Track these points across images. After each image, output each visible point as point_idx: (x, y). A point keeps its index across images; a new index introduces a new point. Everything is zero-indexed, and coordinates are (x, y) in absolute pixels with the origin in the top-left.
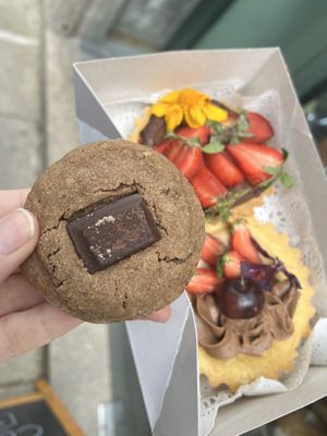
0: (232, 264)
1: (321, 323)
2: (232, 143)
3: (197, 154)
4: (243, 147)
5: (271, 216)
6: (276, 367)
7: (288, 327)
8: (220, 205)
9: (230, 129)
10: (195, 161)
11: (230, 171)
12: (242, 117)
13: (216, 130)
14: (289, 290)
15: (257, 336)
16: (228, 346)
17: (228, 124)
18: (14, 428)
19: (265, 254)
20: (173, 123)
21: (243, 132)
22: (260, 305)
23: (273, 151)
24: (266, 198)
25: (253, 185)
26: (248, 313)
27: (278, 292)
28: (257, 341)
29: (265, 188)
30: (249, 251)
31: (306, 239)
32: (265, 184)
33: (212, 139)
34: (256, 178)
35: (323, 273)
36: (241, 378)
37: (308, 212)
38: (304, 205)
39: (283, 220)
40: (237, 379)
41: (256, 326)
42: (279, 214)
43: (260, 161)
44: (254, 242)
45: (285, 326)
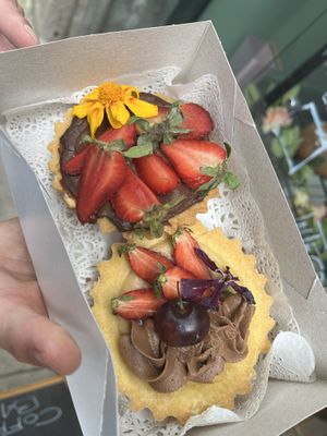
0: (171, 282)
1: (281, 336)
2: (165, 142)
3: (117, 161)
4: (179, 145)
5: (223, 219)
6: (231, 390)
7: (240, 349)
8: (148, 219)
9: (160, 126)
10: (117, 169)
11: (162, 175)
12: (174, 110)
13: (143, 128)
14: (241, 305)
15: (205, 362)
16: (174, 374)
17: (158, 120)
18: (37, 411)
19: (212, 265)
21: (177, 127)
23: (216, 147)
24: (210, 202)
25: (193, 190)
26: (189, 339)
27: (227, 308)
28: (205, 367)
29: (206, 191)
31: (260, 244)
32: (205, 186)
33: (140, 140)
34: (194, 181)
35: (280, 281)
36: (191, 408)
37: (259, 214)
38: (255, 206)
39: (235, 222)
40: (187, 410)
41: (203, 352)
42: (231, 216)
43: (199, 160)
44: (199, 254)
45: (237, 349)
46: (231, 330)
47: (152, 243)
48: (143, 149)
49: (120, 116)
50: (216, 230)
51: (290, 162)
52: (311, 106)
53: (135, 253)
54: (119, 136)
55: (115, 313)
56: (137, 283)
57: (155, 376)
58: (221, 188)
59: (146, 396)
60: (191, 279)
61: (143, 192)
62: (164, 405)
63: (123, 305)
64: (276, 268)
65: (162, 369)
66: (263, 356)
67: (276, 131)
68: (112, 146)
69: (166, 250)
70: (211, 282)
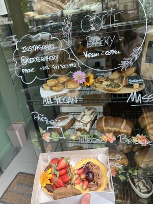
0: (83, 176)
2: (57, 169)
3: (59, 179)
5: (74, 162)
8: (70, 176)
9: (54, 169)
11: (63, 171)
12: (52, 165)
13: (53, 172)
14: (90, 164)
15: (98, 174)
16: (99, 182)
19: (82, 167)
20: (49, 182)
21: (55, 166)
22: (92, 172)
23: (61, 159)
24: (70, 164)
25: (67, 166)
26: (93, 176)
27: (90, 167)
30: (81, 171)
31: (81, 157)
32: (68, 164)
33: (56, 174)
36: (106, 180)
39: (76, 160)
41: (96, 174)
42: (74, 160)
43: (63, 163)
44: (79, 169)
45: (98, 168)
46: (94, 168)
47: (75, 178)
48: (58, 174)
49: (50, 176)
50: (76, 164)
51: (61, 138)
52: (48, 128)
53: (75, 182)
54: (54, 178)
55: (85, 189)
56: (81, 184)
57: (98, 185)
58: (69, 161)
59: (102, 188)
60: (83, 173)
61: (65, 176)
62: (104, 186)
63: (84, 187)
64: (86, 156)
65: (97, 184)
66: (101, 163)
67: (51, 138)
68: (56, 179)
69: (77, 176)
70: (85, 169)
